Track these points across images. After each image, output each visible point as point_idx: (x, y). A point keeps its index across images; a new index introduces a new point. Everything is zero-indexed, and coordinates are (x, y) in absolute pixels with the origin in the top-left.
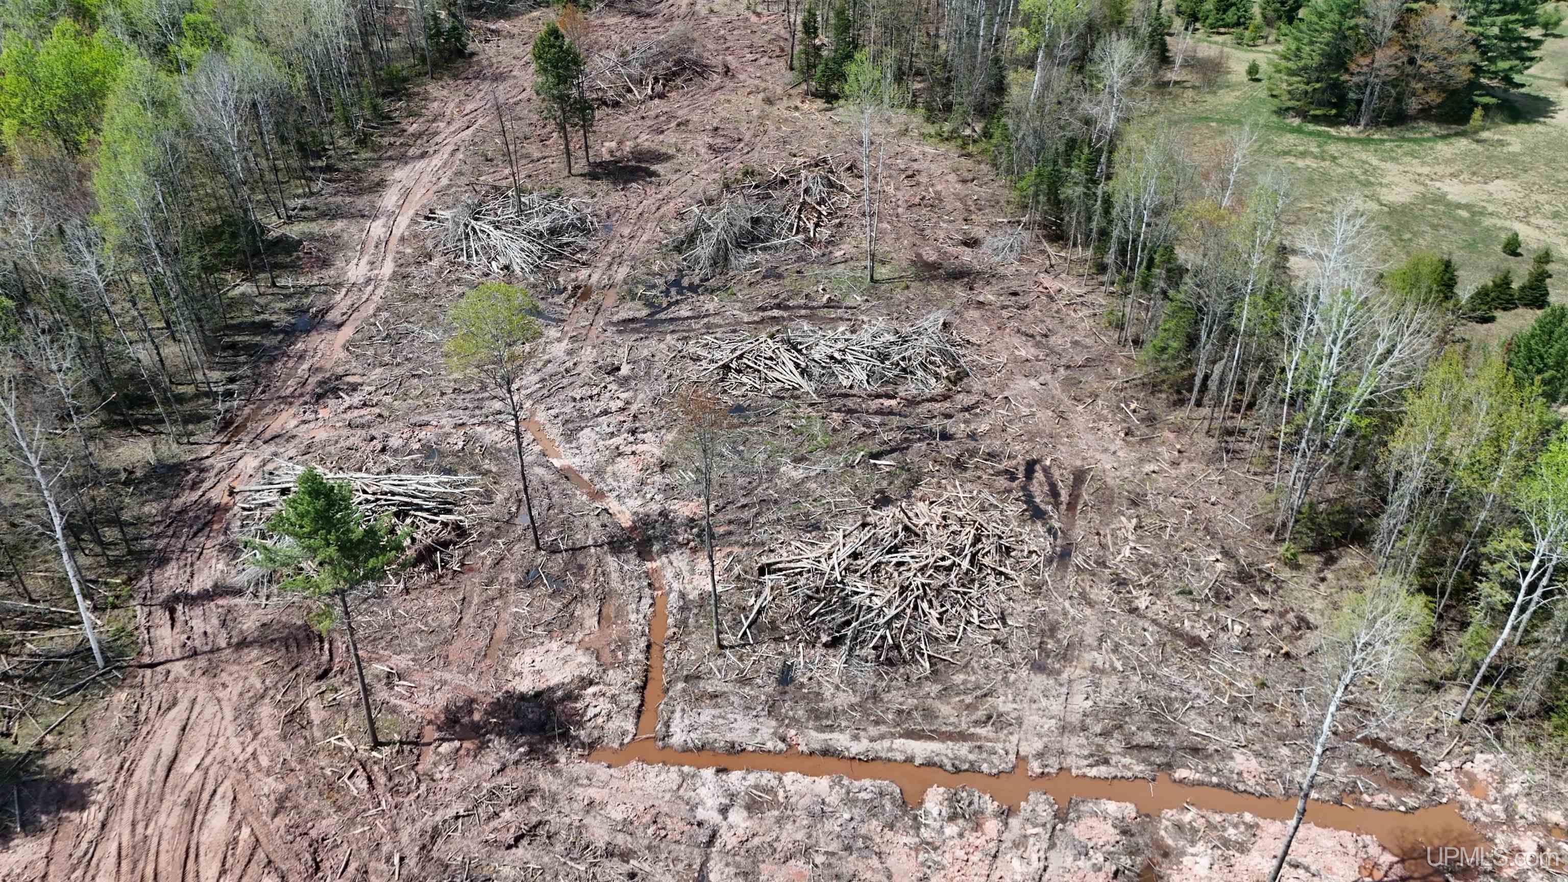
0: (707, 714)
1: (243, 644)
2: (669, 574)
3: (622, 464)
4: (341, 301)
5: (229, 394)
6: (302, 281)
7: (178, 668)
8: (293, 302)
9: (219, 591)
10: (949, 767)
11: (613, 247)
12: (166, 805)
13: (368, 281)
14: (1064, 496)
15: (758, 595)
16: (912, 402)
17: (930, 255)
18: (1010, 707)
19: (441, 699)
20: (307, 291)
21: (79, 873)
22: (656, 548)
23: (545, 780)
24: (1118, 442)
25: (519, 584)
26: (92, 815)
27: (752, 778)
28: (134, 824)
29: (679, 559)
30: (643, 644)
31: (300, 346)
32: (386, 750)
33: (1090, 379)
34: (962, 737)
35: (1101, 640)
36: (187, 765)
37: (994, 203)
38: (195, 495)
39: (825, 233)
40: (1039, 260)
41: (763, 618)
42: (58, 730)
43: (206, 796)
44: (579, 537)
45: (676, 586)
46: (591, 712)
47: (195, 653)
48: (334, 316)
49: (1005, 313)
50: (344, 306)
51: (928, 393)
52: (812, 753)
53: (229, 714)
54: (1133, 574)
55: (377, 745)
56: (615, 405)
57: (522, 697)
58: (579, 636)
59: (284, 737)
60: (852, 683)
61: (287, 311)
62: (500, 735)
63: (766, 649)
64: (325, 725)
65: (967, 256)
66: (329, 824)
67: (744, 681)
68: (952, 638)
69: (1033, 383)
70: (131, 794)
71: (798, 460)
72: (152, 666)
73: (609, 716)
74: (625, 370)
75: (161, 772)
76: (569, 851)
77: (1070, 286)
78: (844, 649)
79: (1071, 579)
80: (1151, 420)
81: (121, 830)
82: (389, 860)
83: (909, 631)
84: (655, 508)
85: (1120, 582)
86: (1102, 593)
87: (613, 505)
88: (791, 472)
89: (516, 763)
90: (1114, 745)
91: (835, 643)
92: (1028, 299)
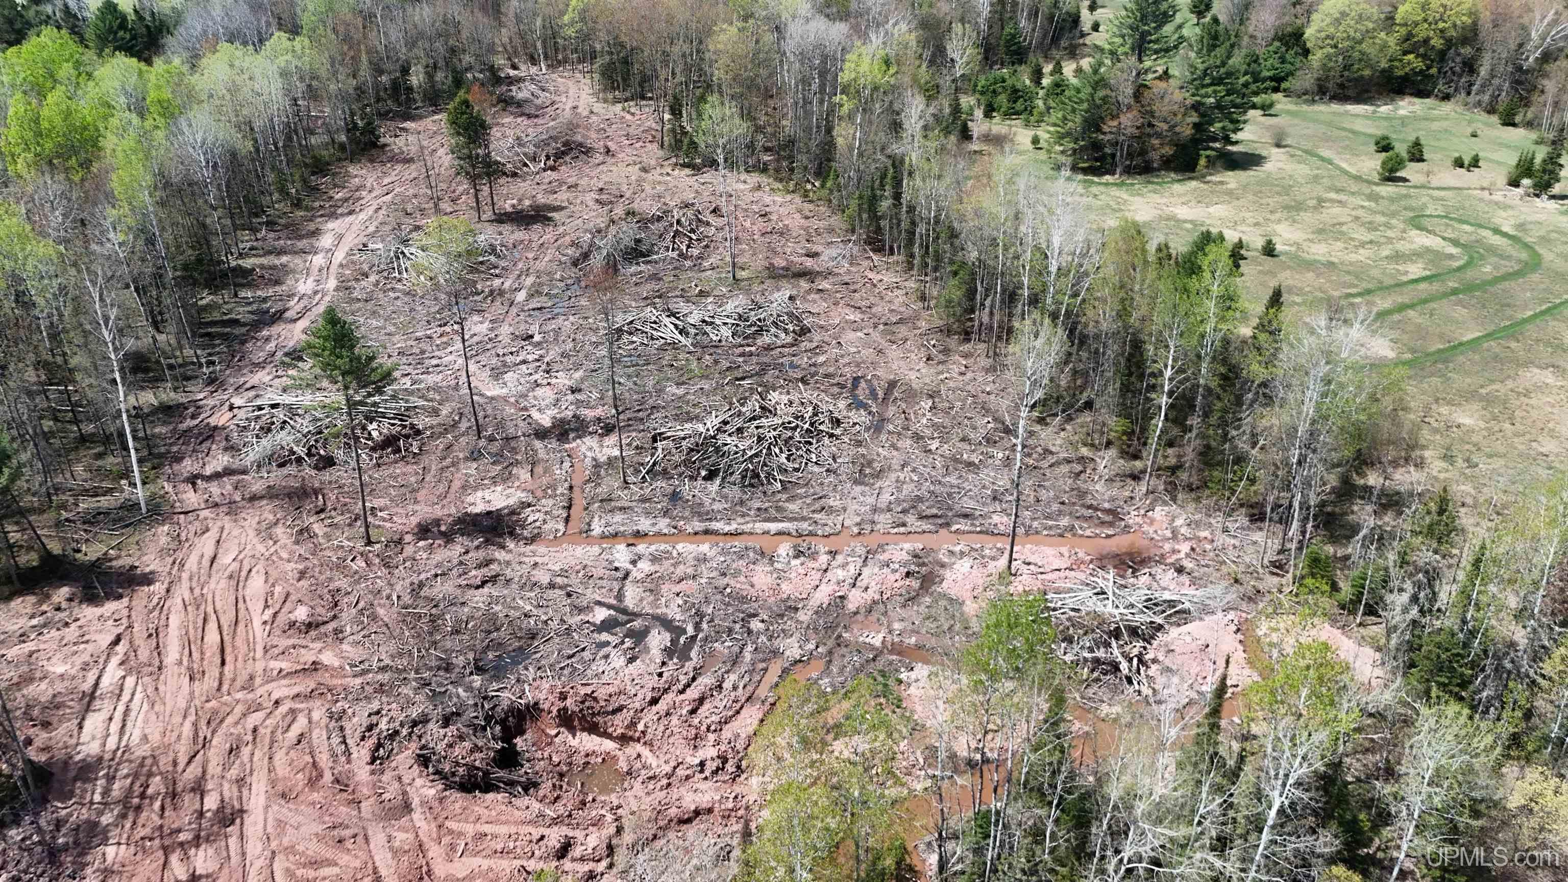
0: (618, 517)
1: (254, 498)
2: (583, 449)
3: (539, 392)
4: (294, 306)
5: (213, 363)
6: (259, 293)
7: (204, 514)
8: (255, 307)
9: (228, 472)
10: (795, 534)
11: (520, 265)
12: (213, 580)
13: (316, 293)
14: (881, 394)
15: (652, 455)
16: (768, 348)
17: (780, 262)
18: (837, 503)
19: (414, 520)
20: (265, 300)
21: (156, 613)
22: (571, 436)
23: (500, 555)
24: (922, 364)
25: (466, 459)
26: (158, 588)
27: (653, 548)
28: (192, 589)
29: (590, 441)
30: (566, 485)
31: (265, 333)
32: (377, 546)
33: (903, 330)
34: (804, 519)
35: (903, 466)
36: (226, 559)
37: (831, 230)
38: (196, 422)
39: (695, 252)
40: (866, 263)
41: (657, 468)
42: (118, 547)
43: (244, 574)
44: (511, 431)
45: (589, 454)
46: (530, 519)
47: (216, 505)
48: (288, 315)
49: (839, 295)
50: (298, 308)
51: (779, 343)
53: (252, 533)
54: (928, 432)
55: (369, 543)
56: (530, 358)
57: (477, 515)
58: (517, 484)
59: (297, 542)
60: (726, 497)
61: (250, 312)
62: (462, 535)
63: (660, 483)
64: (328, 537)
65: (809, 263)
66: (342, 583)
67: (644, 500)
68: (796, 470)
69: (859, 334)
70: (185, 576)
71: (678, 384)
72: (186, 513)
73: (545, 522)
74: (537, 338)
75: (206, 562)
76: (522, 588)
77: (889, 278)
78: (718, 481)
79: (883, 437)
80: (946, 351)
81: (182, 592)
82: (389, 597)
83: (765, 465)
84: (570, 414)
85: (917, 437)
86: (906, 443)
87: (536, 415)
88: (673, 389)
89: (477, 548)
90: (911, 519)
91: (710, 477)
92: (857, 286)
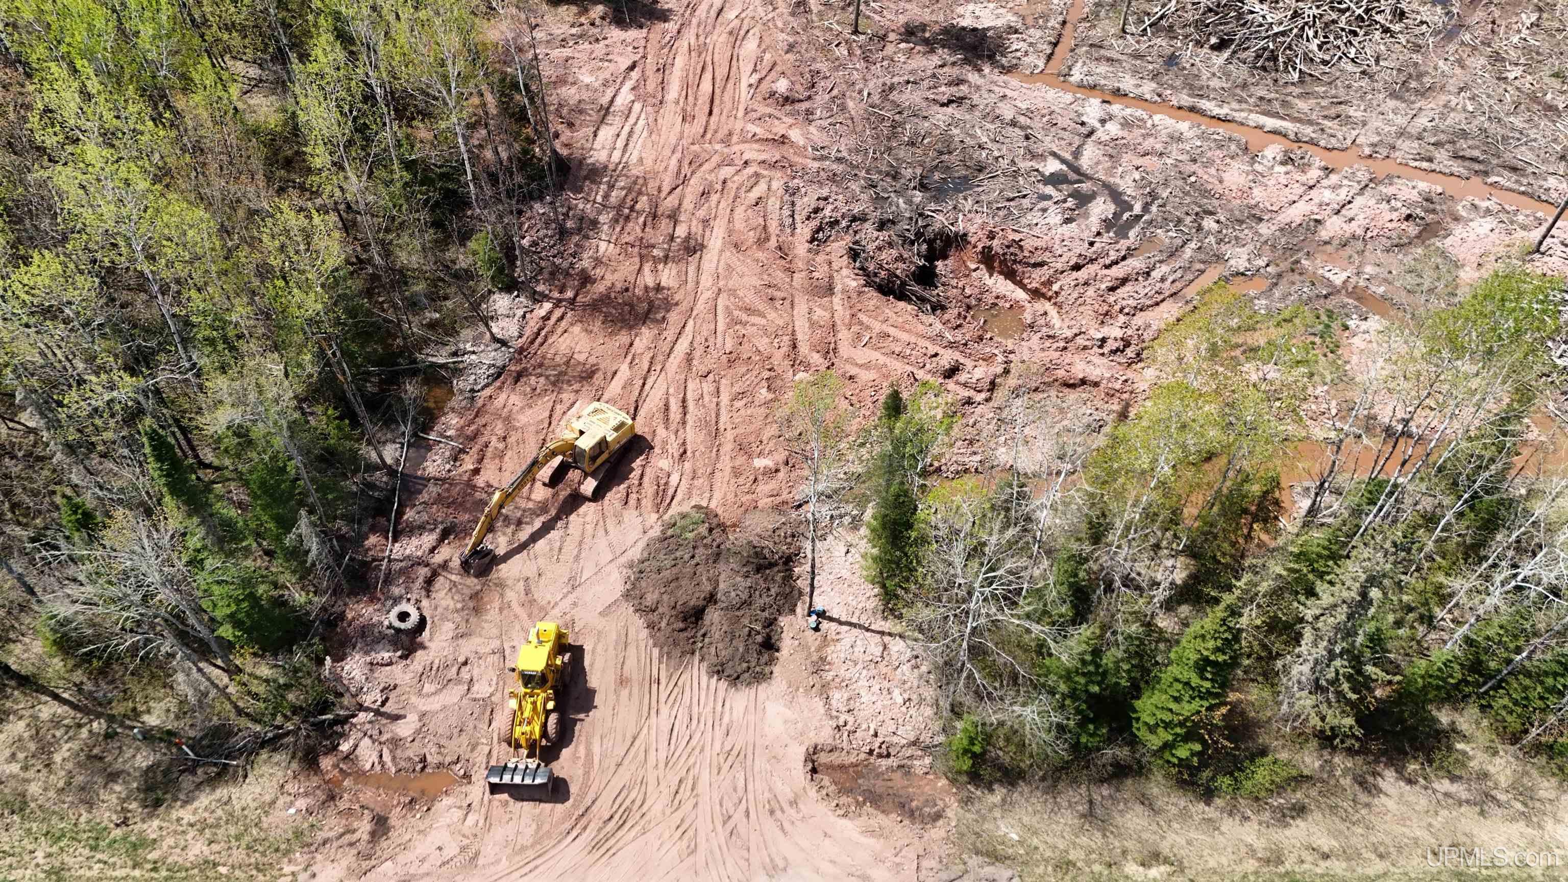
0: (1103, 68)
10: (1292, 137)
12: (716, 32)
15: (1163, 6)
18: (1359, 114)
19: (902, 19)
21: (666, 50)
23: (973, 77)
26: (671, 26)
27: (1129, 111)
28: (698, 36)
30: (1060, 18)
32: (862, 37)
34: (1310, 122)
35: (1461, 89)
36: (730, 14)
41: (1163, 22)
43: (742, 33)
46: (1014, 47)
52: (1180, 108)
54: (1514, 54)
55: (856, 32)
57: (964, 29)
59: (793, 14)
60: (1228, 75)
62: (943, 47)
63: (1160, 41)
64: (820, 14)
66: (823, 66)
67: (1137, 56)
68: (1325, 63)
70: (695, 21)
73: (1026, 53)
75: (713, 13)
76: (984, 117)
78: (1226, 54)
79: (1452, 47)
81: (689, 36)
82: (860, 92)
83: (1290, 47)
85: (1497, 58)
86: (1478, 62)
89: (954, 64)
90: (1442, 155)
91: (1219, 47)
